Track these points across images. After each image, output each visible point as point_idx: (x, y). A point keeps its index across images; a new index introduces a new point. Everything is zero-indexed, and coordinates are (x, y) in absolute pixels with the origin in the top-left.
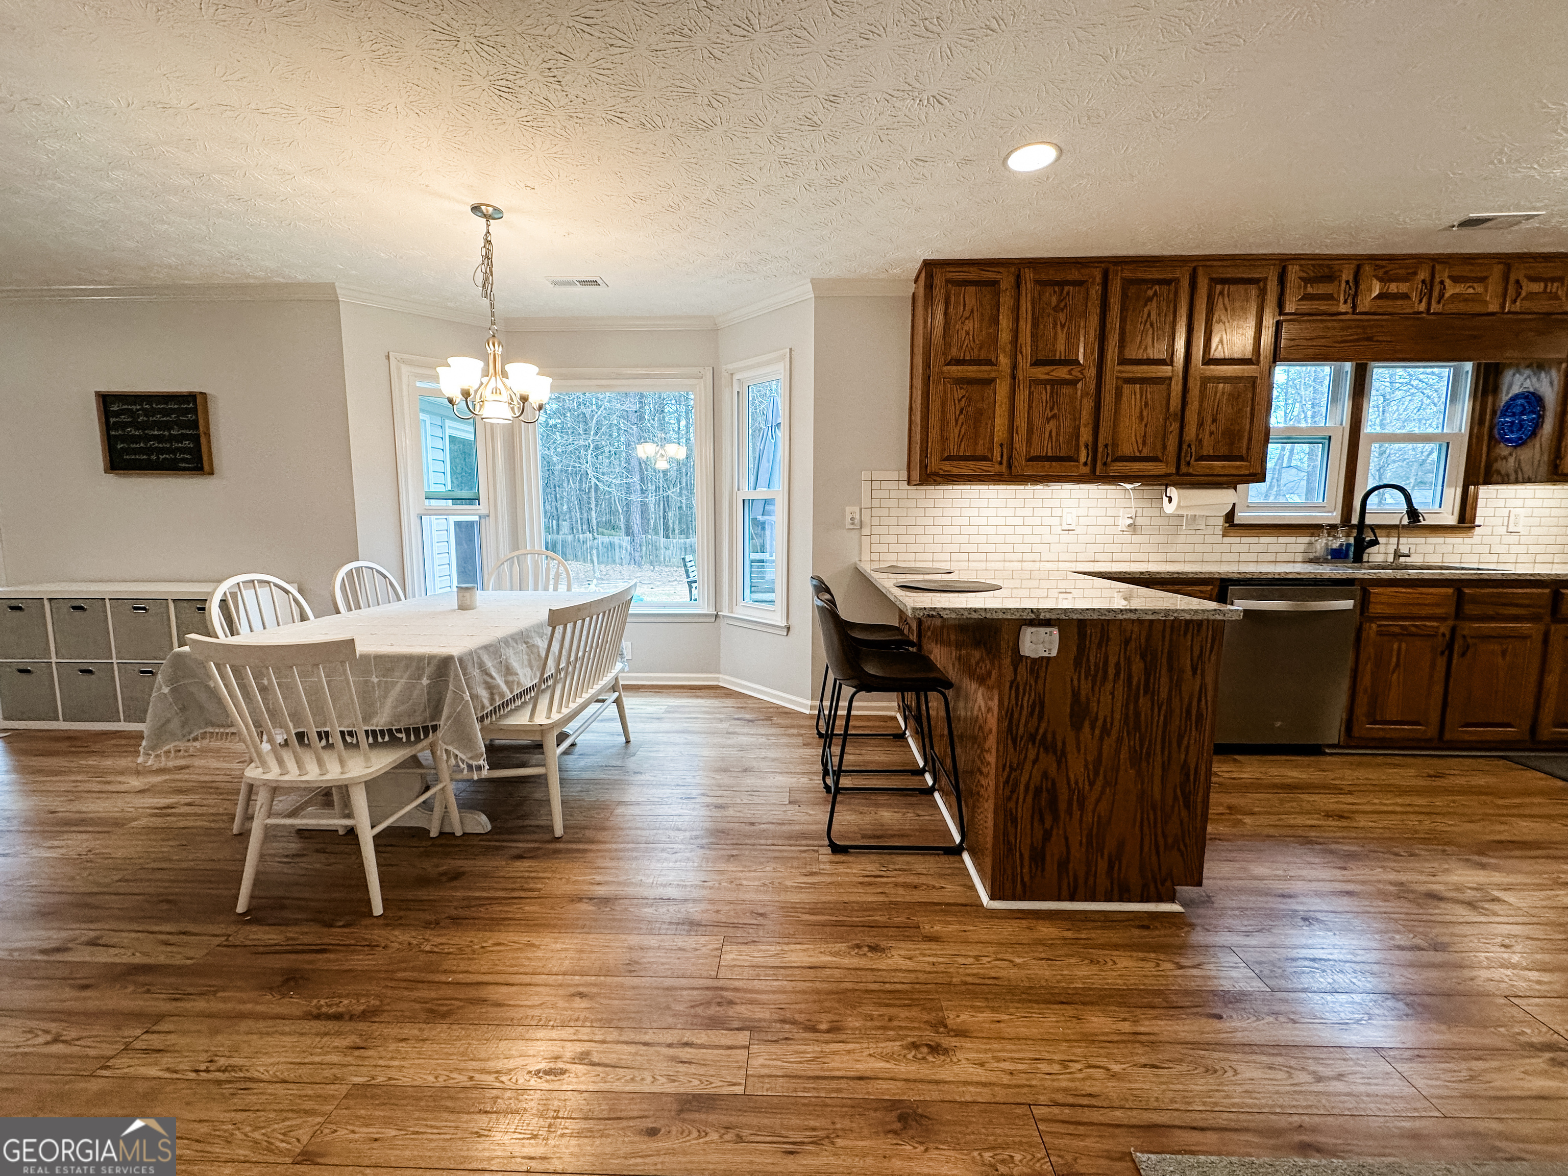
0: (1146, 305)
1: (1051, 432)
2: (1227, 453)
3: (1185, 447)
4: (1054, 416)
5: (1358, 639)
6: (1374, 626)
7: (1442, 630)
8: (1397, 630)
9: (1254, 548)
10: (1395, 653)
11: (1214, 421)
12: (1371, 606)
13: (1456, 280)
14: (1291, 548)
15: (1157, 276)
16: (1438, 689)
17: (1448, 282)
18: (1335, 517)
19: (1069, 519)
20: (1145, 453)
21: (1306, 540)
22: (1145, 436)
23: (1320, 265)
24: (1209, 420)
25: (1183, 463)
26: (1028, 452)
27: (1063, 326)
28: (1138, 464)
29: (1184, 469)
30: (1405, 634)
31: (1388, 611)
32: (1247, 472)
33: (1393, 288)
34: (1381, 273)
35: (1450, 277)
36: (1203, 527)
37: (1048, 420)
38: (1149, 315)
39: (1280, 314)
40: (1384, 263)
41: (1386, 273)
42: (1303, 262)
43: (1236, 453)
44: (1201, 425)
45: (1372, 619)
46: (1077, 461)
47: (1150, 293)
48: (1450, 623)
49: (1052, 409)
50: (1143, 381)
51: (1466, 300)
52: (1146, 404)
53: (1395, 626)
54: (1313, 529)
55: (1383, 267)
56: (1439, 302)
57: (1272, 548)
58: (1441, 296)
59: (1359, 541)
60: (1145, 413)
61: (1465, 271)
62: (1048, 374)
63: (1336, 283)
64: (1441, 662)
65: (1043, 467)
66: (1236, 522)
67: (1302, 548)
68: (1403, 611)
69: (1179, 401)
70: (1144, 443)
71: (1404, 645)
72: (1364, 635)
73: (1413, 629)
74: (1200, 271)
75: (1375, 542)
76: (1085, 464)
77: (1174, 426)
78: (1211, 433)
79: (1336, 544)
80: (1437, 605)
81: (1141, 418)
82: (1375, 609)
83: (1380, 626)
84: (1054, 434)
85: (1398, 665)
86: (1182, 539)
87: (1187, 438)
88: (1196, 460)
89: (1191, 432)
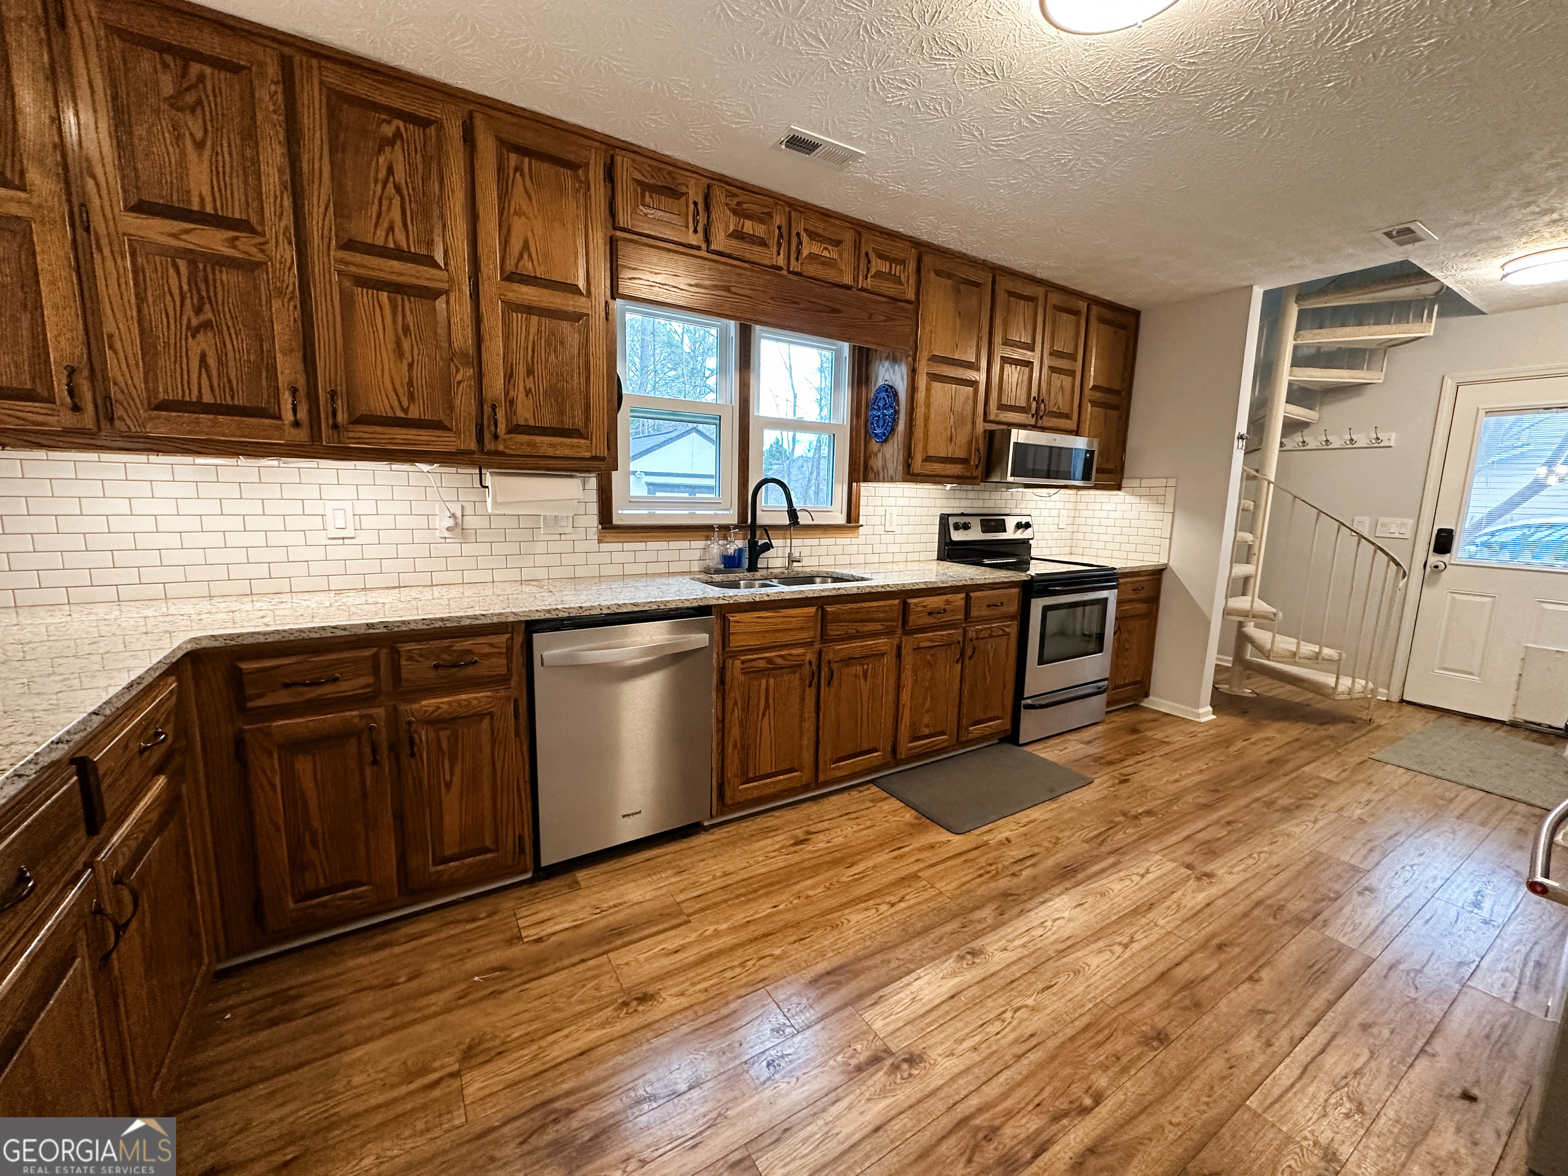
0: (380, 151)
1: (203, 357)
2: (555, 425)
3: (487, 410)
4: (206, 325)
5: (722, 681)
6: (738, 663)
7: (809, 657)
8: (762, 664)
9: (641, 557)
10: (763, 692)
11: (530, 372)
12: (732, 637)
13: (812, 235)
14: (685, 555)
15: (398, 104)
16: (809, 725)
17: (805, 238)
18: (730, 516)
19: (338, 521)
20: (414, 413)
21: (701, 544)
22: (410, 384)
23: (659, 169)
24: (521, 370)
25: (487, 437)
26: (151, 392)
27: (200, 146)
28: (404, 431)
29: (489, 445)
30: (772, 669)
31: (754, 642)
32: (588, 455)
33: (749, 227)
34: (733, 204)
35: (805, 229)
36: (569, 529)
37: (195, 332)
38: (390, 171)
39: (615, 228)
40: (738, 191)
41: (739, 204)
42: (638, 158)
43: (568, 424)
44: (509, 377)
45: (735, 654)
46: (280, 418)
47: (388, 130)
48: (817, 646)
49: (198, 311)
50: (396, 288)
51: (824, 264)
52: (406, 330)
53: (759, 661)
54: (704, 530)
55: (735, 195)
56: (797, 259)
57: (663, 556)
58: (799, 252)
59: (753, 544)
60: (406, 346)
61: (819, 226)
62: (174, 236)
63: (683, 199)
64: (810, 694)
65: (197, 422)
66: (616, 521)
67: (697, 554)
68: (768, 640)
69: (469, 332)
70: (411, 397)
71: (772, 681)
72: (728, 678)
73: (779, 661)
74: (480, 123)
75: (768, 547)
76: (296, 424)
77: (465, 373)
78: (528, 392)
79: (731, 549)
80: (801, 629)
81: (399, 351)
82: (736, 642)
83: (743, 662)
84: (212, 361)
85: (767, 707)
86: (540, 547)
87: (488, 394)
88: (509, 432)
89: (495, 384)
